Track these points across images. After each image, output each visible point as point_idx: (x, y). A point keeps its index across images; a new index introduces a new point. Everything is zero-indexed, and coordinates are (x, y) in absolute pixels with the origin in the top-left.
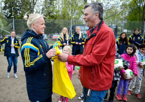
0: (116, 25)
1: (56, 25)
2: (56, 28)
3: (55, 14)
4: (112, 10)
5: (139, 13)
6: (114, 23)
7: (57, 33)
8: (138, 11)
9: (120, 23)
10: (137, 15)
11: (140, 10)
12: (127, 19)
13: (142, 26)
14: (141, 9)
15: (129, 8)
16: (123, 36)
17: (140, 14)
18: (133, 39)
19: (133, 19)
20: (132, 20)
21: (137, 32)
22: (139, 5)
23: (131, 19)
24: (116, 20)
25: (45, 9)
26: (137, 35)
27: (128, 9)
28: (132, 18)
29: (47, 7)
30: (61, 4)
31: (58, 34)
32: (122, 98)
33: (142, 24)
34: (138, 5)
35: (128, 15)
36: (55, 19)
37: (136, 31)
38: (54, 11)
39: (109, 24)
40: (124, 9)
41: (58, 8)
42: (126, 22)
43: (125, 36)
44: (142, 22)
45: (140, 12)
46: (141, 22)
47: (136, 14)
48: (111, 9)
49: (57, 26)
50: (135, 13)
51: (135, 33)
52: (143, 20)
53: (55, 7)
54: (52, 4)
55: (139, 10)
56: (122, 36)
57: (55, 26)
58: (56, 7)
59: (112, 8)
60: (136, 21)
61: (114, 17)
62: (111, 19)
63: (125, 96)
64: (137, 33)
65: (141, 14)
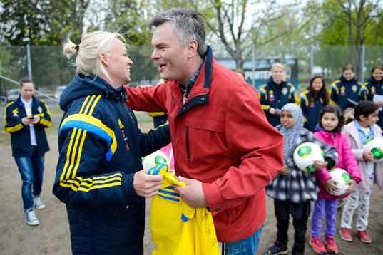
0: (294, 57)
1: (144, 61)
2: (143, 67)
3: (140, 30)
4: (283, 19)
5: (348, 25)
6: (288, 51)
7: (147, 79)
8: (347, 22)
9: (303, 51)
10: (343, 31)
11: (350, 18)
12: (320, 40)
13: (357, 56)
14: (352, 17)
15: (324, 14)
16: (317, 85)
17: (350, 30)
18: (340, 91)
19: (334, 41)
20: (332, 44)
21: (350, 75)
22: (346, 5)
23: (329, 41)
24: (293, 43)
25: (114, 20)
26: (351, 81)
27: (322, 15)
28: (331, 38)
29: (119, 14)
30: (154, 5)
31: (148, 82)
32: (326, 247)
33: (356, 52)
34: (344, 8)
35: (323, 30)
36: (141, 44)
37: (346, 72)
38: (138, 23)
39: (277, 54)
40: (311, 16)
41: (146, 17)
42: (319, 49)
43: (321, 85)
44: (357, 48)
45: (349, 23)
46: (355, 49)
47: (340, 28)
48: (279, 18)
49: (147, 61)
50: (339, 26)
51: (345, 76)
52: (359, 42)
53: (139, 12)
54: (132, 5)
55: (347, 19)
56: (314, 85)
57: (140, 62)
58: (143, 12)
59: (283, 15)
60: (341, 46)
61: (288, 36)
62: (281, 43)
63: (332, 239)
64: (348, 76)
65: (354, 29)
